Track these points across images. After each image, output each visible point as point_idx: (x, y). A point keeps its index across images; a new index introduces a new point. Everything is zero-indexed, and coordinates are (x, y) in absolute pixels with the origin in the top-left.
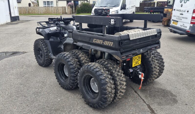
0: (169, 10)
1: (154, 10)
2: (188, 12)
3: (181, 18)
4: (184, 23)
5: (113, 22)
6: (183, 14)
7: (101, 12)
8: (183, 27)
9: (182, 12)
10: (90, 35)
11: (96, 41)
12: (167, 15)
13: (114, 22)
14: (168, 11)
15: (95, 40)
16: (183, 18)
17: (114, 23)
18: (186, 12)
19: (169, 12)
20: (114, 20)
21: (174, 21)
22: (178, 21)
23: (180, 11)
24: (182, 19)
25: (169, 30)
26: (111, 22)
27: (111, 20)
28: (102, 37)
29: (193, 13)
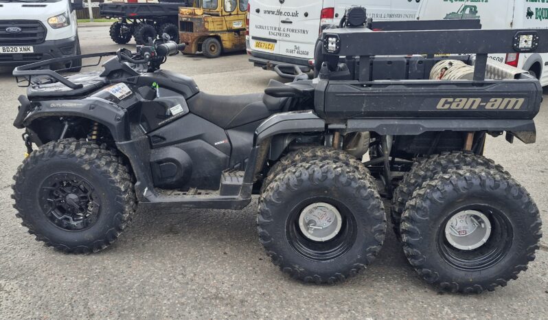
0: (196, 13)
1: (138, 11)
2: (306, 15)
3: (288, 33)
4: (297, 45)
6: (291, 22)
8: (295, 55)
9: (287, 17)
11: (451, 103)
12: (194, 26)
14: (195, 15)
15: (446, 103)
16: (293, 31)
18: (301, 15)
19: (196, 17)
21: (258, 41)
22: (275, 41)
23: (280, 13)
24: (291, 34)
25: (253, 63)
29: (321, 19)
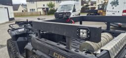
5: (85, 34)
7: (62, 16)
10: (50, 46)
13: (88, 34)
15: (56, 55)
17: (87, 36)
20: (87, 32)
26: (81, 34)
27: (81, 30)
28: (65, 52)
